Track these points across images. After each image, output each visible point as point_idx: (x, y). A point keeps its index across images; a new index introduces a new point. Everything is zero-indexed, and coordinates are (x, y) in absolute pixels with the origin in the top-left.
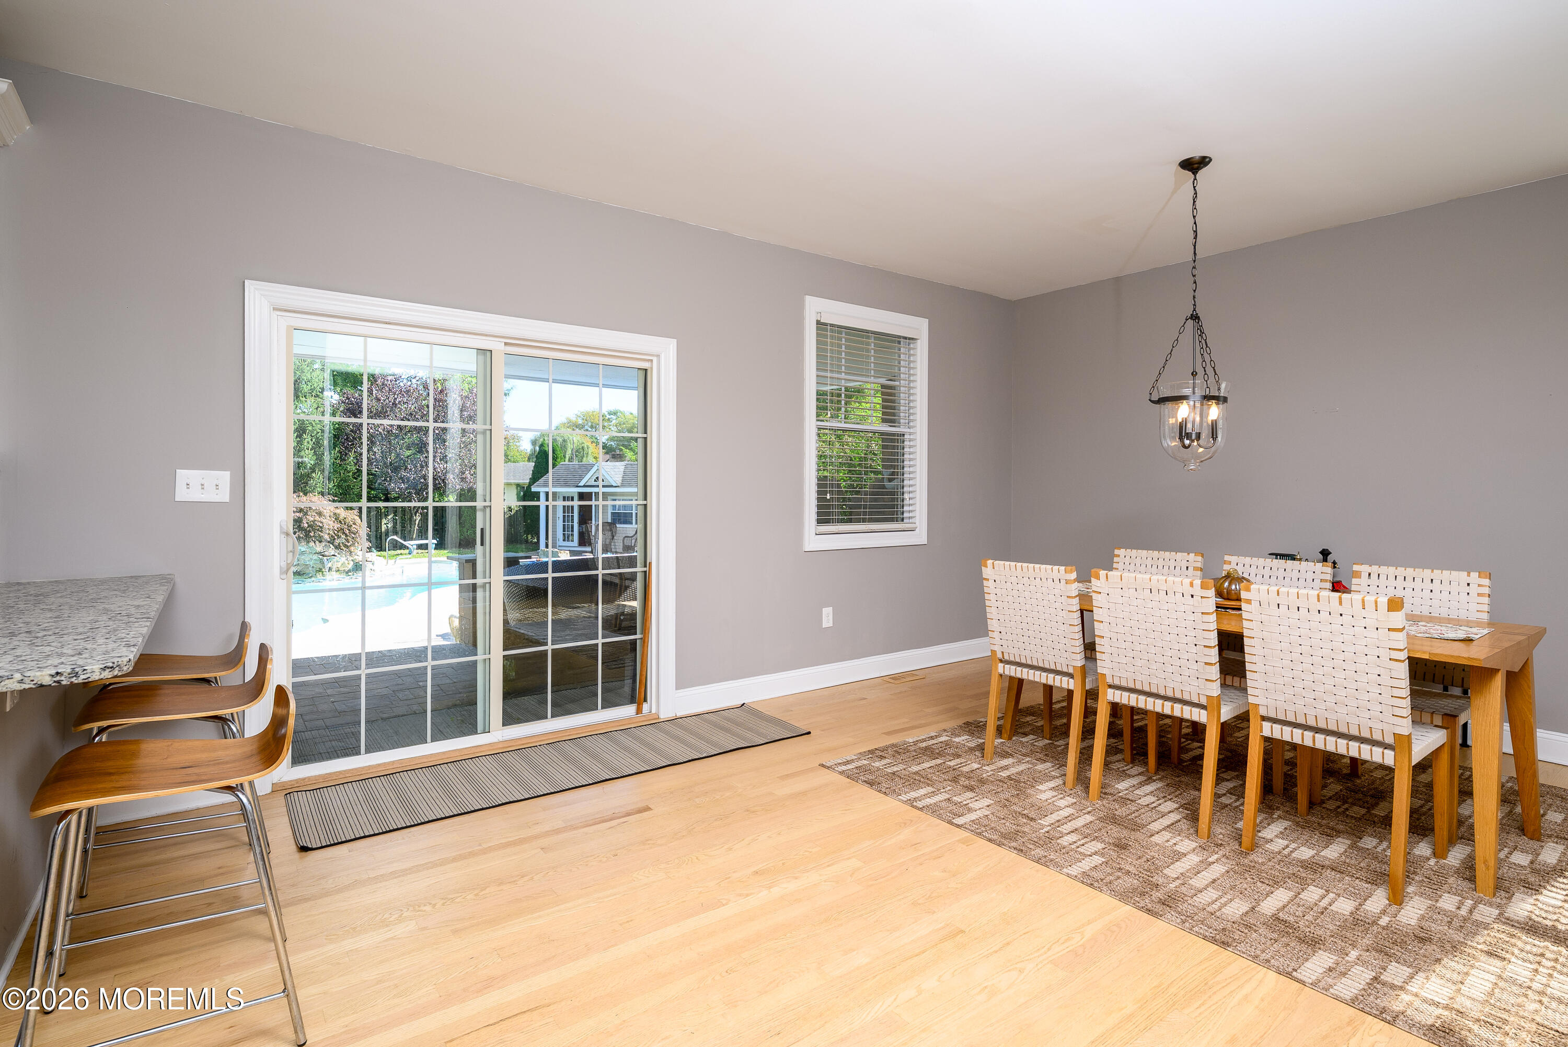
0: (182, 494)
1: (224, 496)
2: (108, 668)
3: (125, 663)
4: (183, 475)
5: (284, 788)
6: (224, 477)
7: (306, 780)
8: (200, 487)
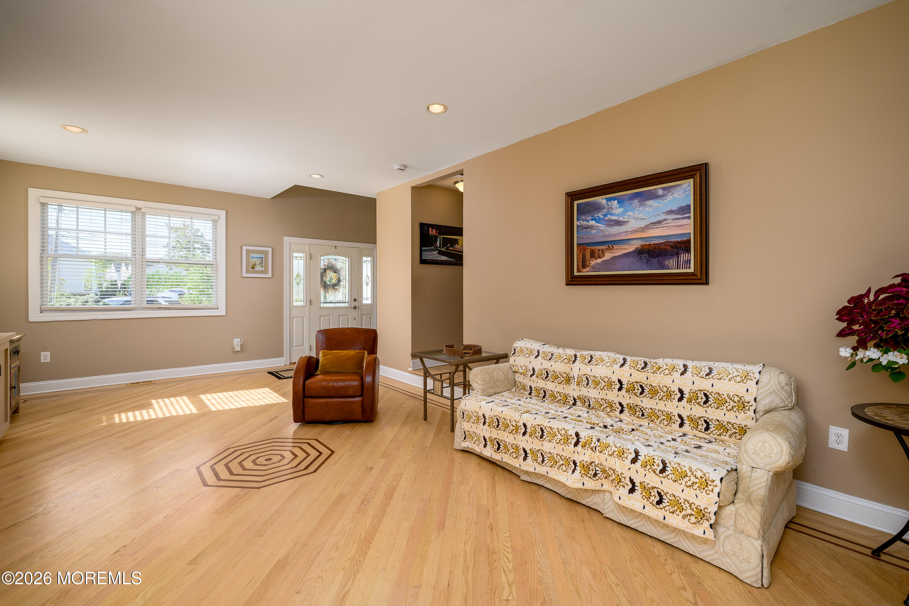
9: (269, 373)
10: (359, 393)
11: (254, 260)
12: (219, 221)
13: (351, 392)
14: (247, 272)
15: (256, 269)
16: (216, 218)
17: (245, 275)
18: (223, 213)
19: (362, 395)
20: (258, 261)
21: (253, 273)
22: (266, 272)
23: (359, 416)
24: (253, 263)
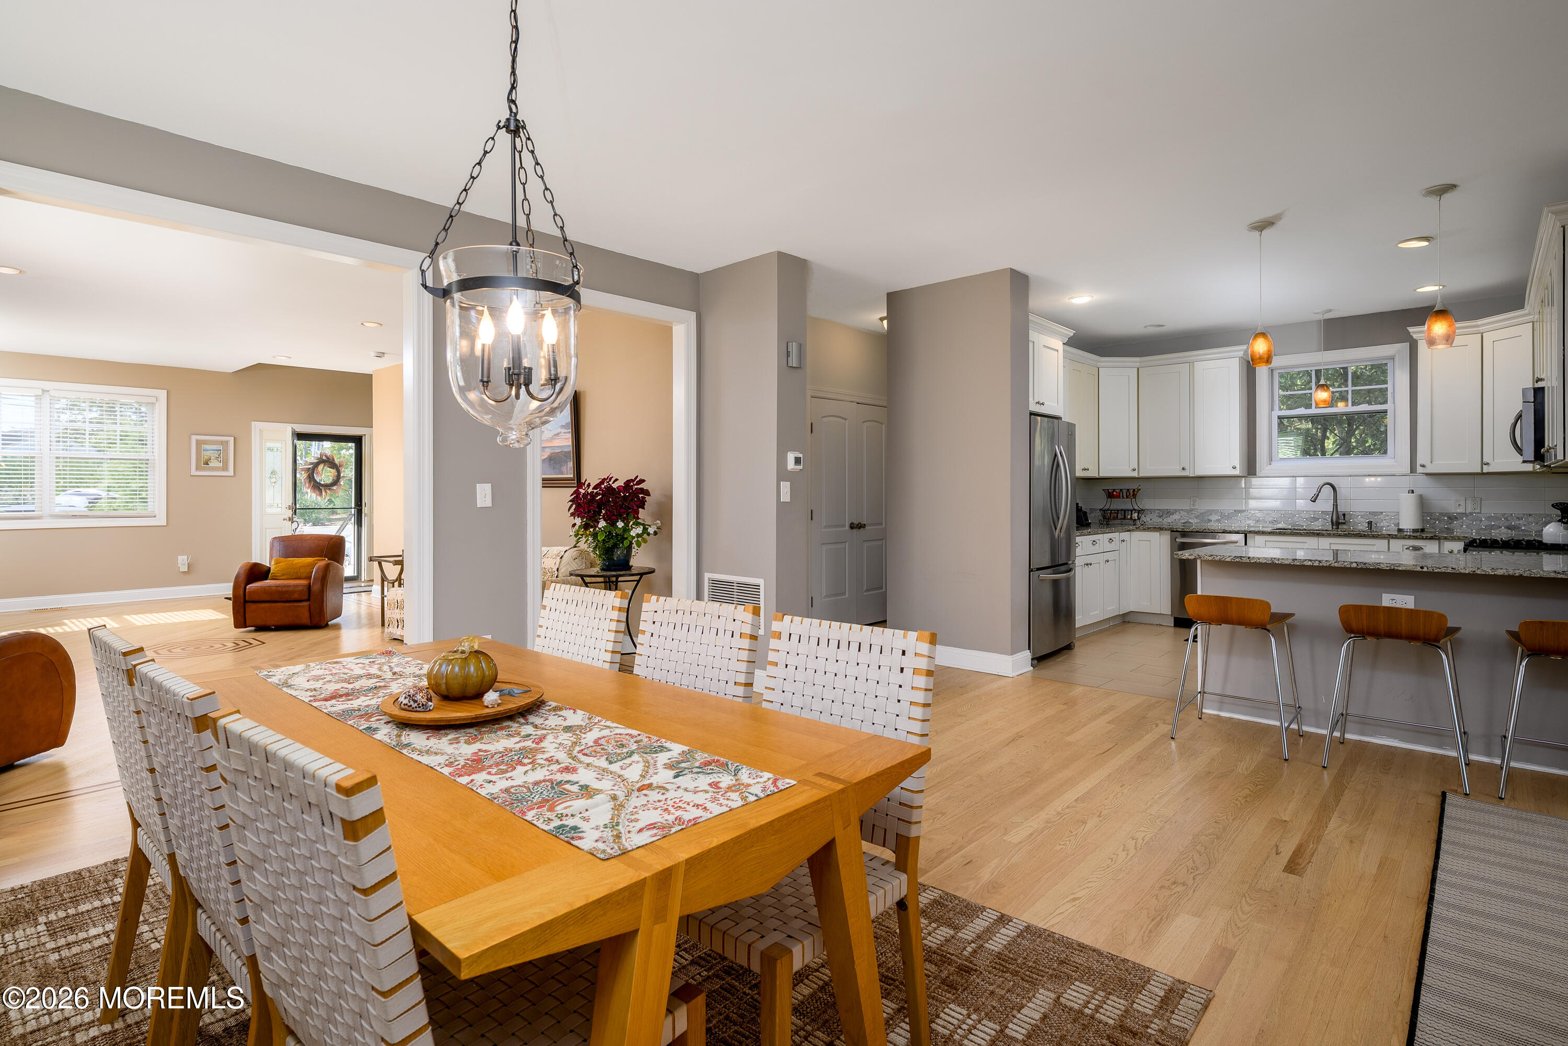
9: (226, 598)
10: (306, 597)
11: (208, 453)
12: (157, 404)
13: (296, 596)
14: (197, 469)
15: (211, 465)
16: (154, 400)
17: (194, 472)
18: (163, 394)
19: (308, 600)
20: (213, 455)
21: (204, 469)
22: (225, 468)
23: (306, 620)
24: (206, 457)
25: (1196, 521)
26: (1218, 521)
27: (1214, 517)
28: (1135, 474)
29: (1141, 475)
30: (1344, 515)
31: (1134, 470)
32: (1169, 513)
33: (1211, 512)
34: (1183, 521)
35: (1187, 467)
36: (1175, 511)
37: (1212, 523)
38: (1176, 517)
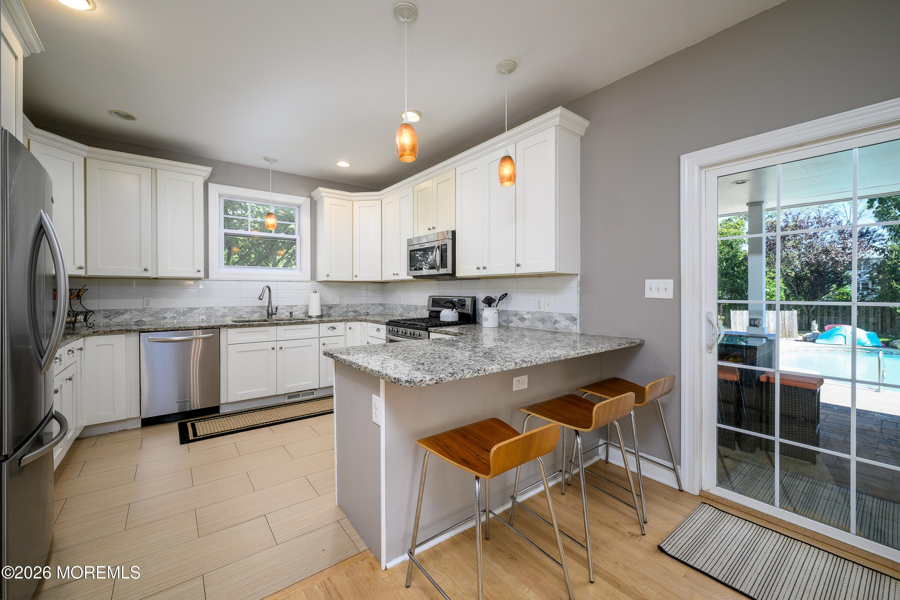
0: (648, 294)
1: (670, 295)
2: (408, 382)
3: (418, 382)
4: (649, 283)
5: (708, 498)
6: (670, 283)
7: (725, 501)
8: (657, 289)
25: (149, 319)
26: (174, 318)
27: (169, 315)
28: (82, 273)
29: (91, 273)
30: (277, 308)
31: (80, 268)
32: (118, 313)
33: (166, 310)
34: (135, 320)
35: (149, 268)
36: (126, 311)
37: (166, 321)
38: (127, 316)
